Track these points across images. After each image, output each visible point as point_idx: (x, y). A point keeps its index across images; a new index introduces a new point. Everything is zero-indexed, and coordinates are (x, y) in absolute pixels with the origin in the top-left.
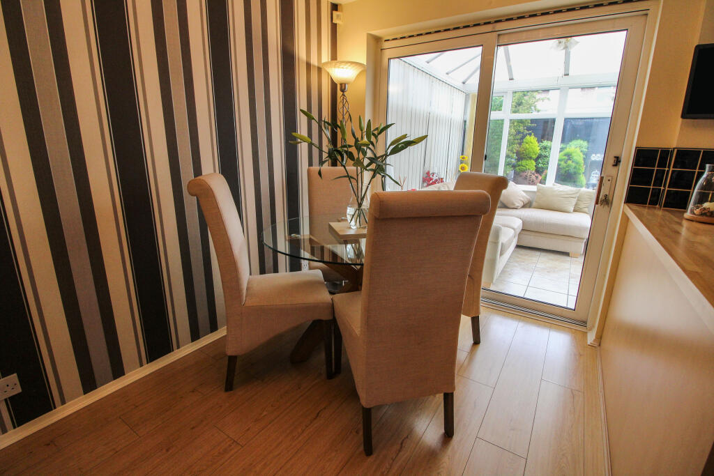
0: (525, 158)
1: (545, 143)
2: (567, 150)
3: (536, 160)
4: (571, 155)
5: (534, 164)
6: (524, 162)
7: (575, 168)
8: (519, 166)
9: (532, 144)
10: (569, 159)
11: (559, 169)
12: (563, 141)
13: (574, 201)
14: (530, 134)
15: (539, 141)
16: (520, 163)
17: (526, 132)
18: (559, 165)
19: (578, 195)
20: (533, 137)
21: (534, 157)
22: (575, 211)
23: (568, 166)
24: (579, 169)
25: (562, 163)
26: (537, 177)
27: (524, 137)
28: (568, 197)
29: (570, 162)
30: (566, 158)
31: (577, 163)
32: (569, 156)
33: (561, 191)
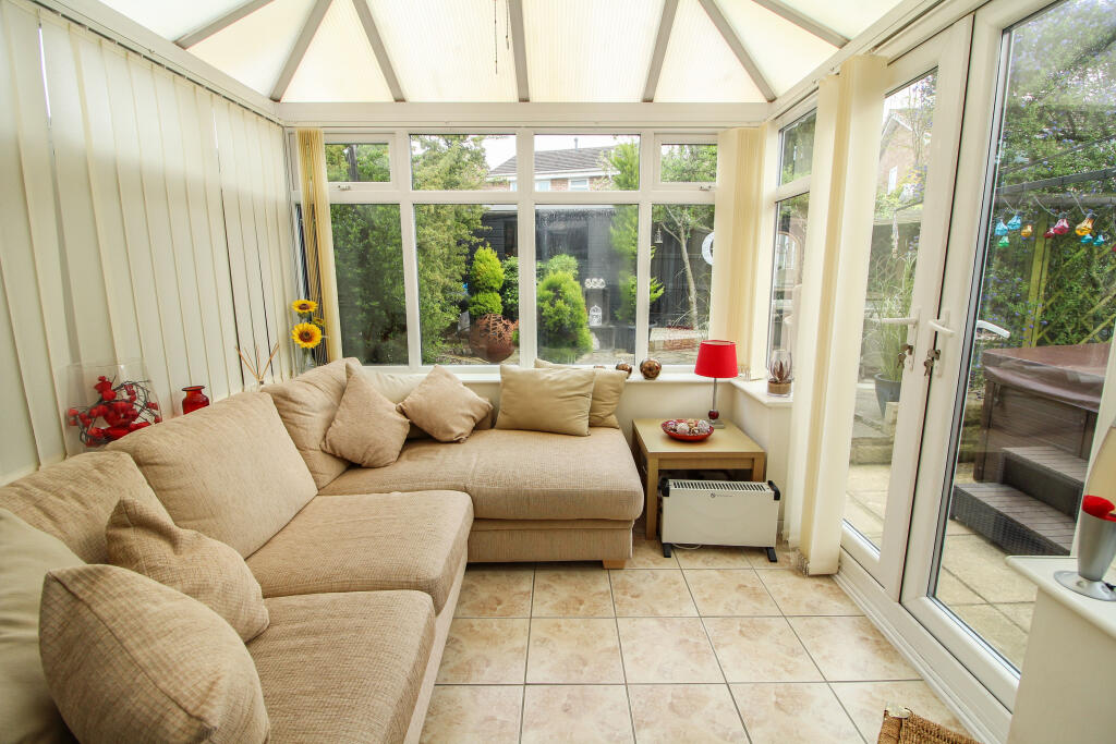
0: (482, 290)
1: (512, 261)
2: (550, 277)
3: (502, 292)
4: (559, 287)
5: (499, 298)
6: (481, 297)
7: (572, 314)
8: (474, 304)
9: (489, 261)
10: (558, 297)
11: (541, 320)
12: (540, 256)
13: (586, 404)
14: (484, 246)
15: (501, 258)
16: (474, 299)
17: (475, 239)
18: (540, 310)
19: (592, 387)
20: (489, 250)
21: (497, 286)
22: (591, 425)
23: (558, 312)
24: (580, 317)
25: (546, 305)
26: (506, 327)
27: (473, 249)
28: (570, 393)
29: (560, 303)
30: (551, 293)
31: (574, 305)
32: (555, 288)
33: (555, 382)
